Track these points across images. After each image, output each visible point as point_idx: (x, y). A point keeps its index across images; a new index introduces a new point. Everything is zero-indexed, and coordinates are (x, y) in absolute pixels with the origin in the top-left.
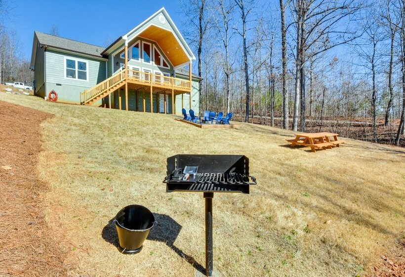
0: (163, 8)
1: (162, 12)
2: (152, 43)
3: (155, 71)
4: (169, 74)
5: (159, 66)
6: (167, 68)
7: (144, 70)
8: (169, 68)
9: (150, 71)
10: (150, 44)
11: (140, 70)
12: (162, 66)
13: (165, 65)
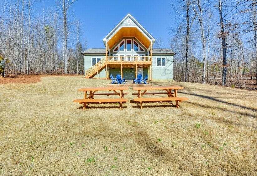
0: (129, 14)
1: (129, 17)
2: (132, 38)
3: (134, 55)
4: (144, 55)
5: (137, 51)
6: (143, 51)
7: (127, 55)
8: (144, 51)
9: (131, 55)
10: (131, 39)
11: (124, 56)
12: (139, 51)
13: (141, 49)
